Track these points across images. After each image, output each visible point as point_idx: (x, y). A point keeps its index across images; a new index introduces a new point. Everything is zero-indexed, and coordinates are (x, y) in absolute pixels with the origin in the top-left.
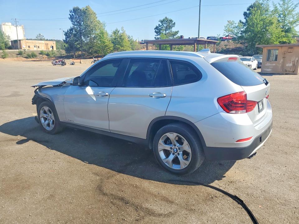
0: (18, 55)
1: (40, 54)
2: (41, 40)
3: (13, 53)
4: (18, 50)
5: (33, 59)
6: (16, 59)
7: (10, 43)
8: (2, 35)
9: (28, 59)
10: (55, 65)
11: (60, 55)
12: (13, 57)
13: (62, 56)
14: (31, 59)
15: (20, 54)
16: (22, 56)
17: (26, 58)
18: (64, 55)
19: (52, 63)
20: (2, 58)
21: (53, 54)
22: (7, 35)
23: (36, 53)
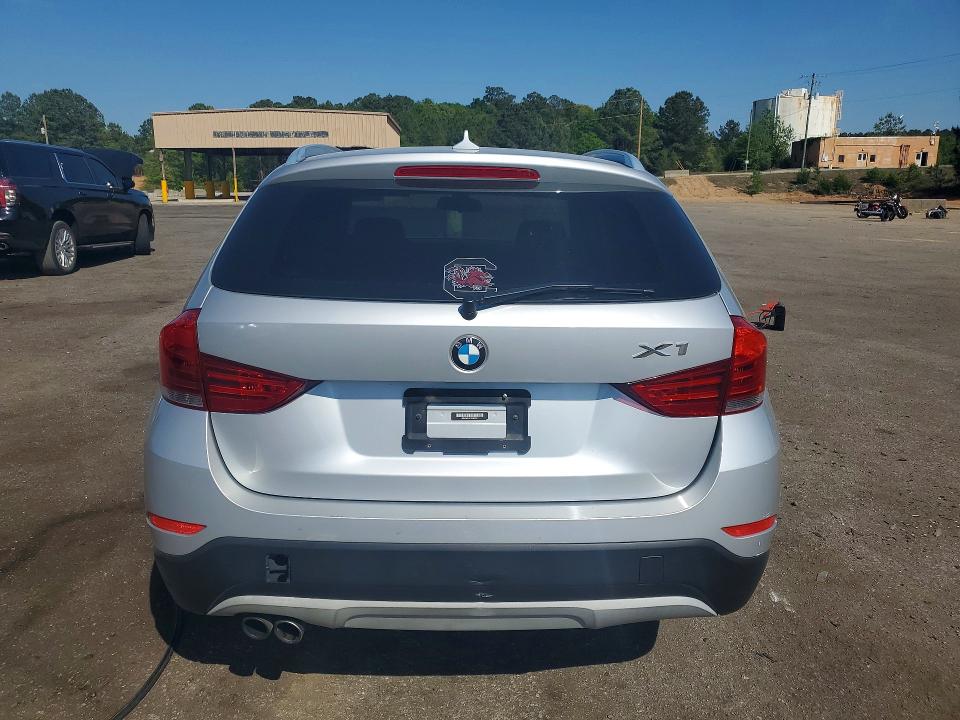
0: (795, 183)
1: (864, 180)
2: (890, 133)
3: (782, 177)
4: (797, 170)
5: (836, 198)
6: (783, 196)
7: (790, 150)
8: (773, 127)
9: (821, 198)
10: (866, 215)
11: (932, 184)
12: (777, 189)
13: (944, 185)
14: (827, 198)
15: (801, 181)
16: (805, 188)
17: (816, 192)
18: (950, 184)
19: (856, 210)
20: (748, 193)
21: (908, 180)
22: (786, 125)
23: (849, 178)
